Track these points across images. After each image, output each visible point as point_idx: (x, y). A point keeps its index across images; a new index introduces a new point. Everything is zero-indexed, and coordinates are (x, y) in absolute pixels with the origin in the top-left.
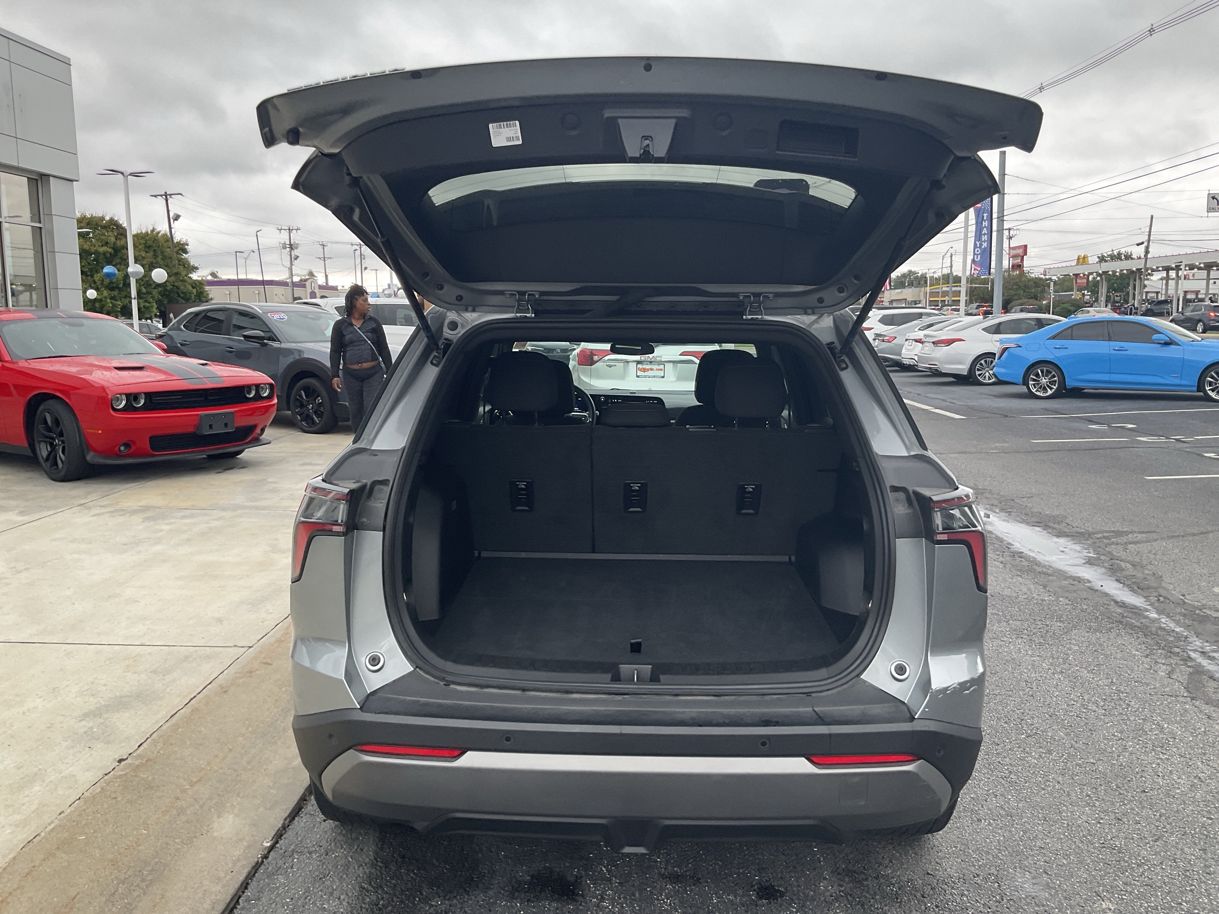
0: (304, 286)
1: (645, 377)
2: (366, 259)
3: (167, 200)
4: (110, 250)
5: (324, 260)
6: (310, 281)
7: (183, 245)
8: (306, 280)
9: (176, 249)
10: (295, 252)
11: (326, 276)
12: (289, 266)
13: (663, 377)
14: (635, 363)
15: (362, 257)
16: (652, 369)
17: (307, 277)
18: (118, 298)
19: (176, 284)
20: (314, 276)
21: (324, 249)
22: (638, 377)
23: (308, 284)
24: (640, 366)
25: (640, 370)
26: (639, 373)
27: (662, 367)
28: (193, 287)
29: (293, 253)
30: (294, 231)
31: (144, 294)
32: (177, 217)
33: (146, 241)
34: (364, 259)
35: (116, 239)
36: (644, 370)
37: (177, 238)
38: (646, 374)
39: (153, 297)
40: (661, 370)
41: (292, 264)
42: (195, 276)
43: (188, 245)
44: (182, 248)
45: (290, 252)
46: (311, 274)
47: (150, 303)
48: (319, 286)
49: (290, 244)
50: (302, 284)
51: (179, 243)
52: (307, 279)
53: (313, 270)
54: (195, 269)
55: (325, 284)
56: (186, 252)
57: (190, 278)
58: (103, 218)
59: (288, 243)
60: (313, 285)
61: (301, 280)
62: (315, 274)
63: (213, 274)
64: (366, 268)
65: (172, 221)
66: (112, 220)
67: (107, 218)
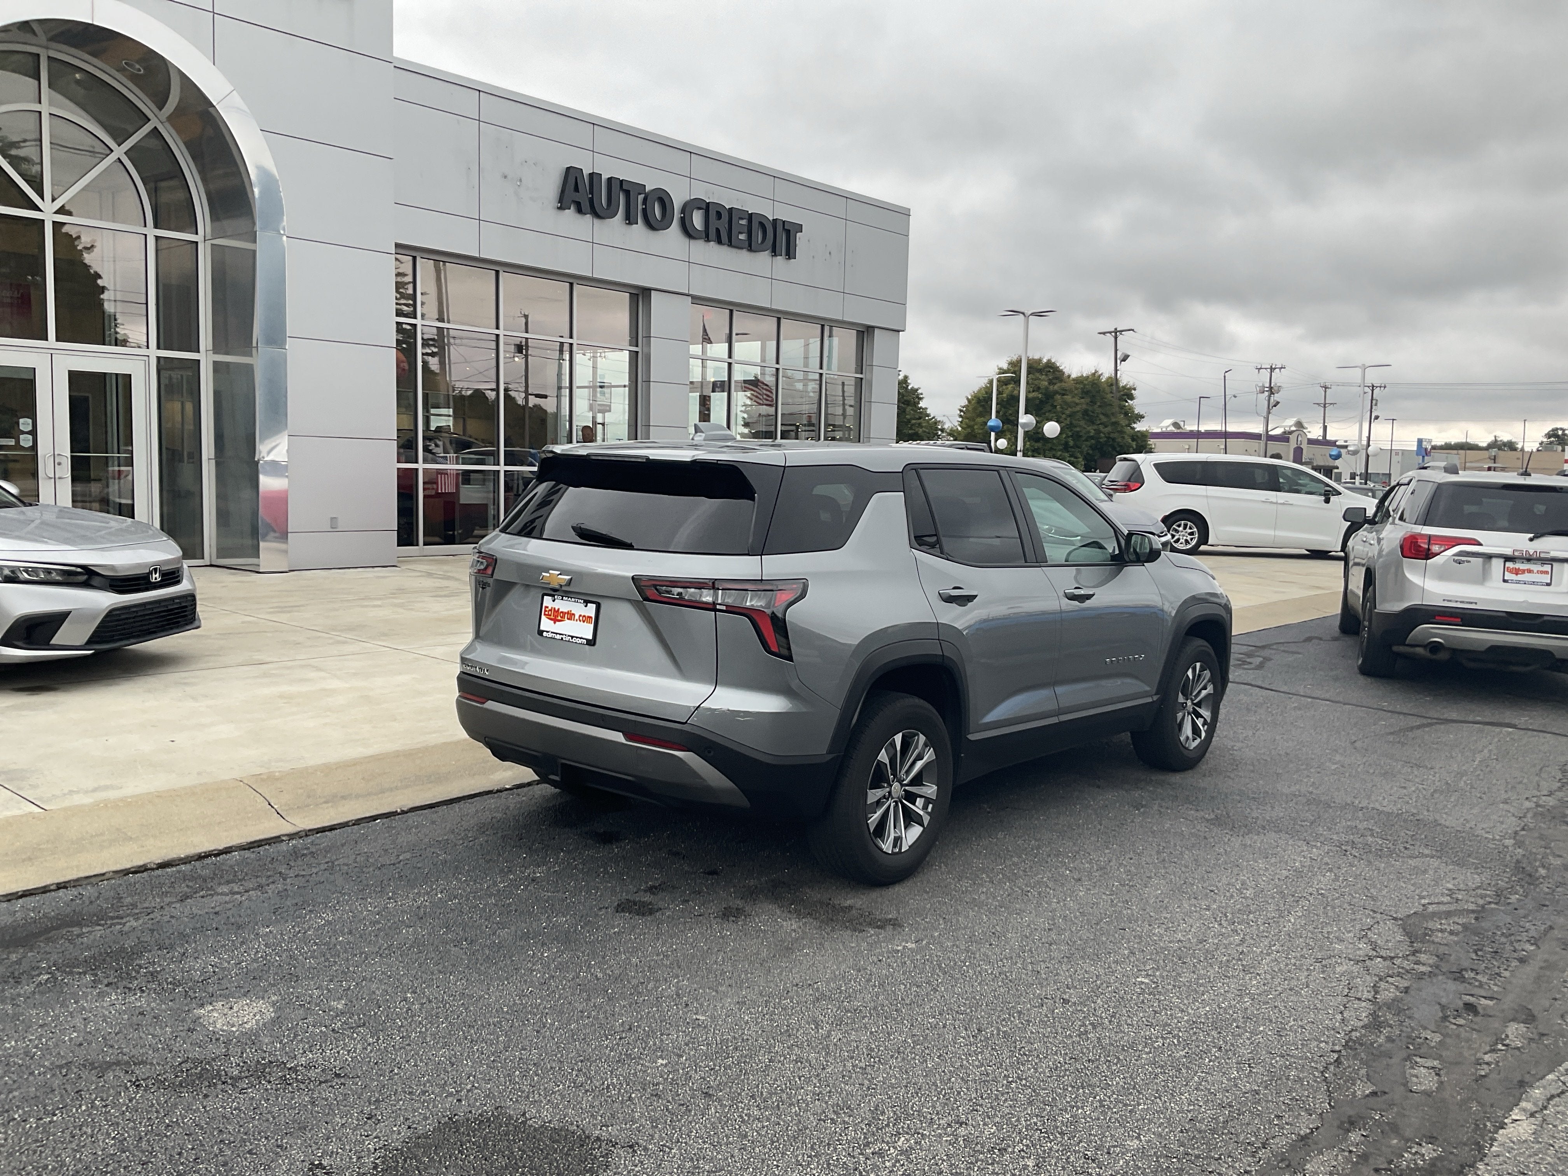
0: (1287, 440)
1: (1518, 582)
2: (1379, 404)
3: (1116, 338)
4: (1040, 396)
5: (1325, 407)
6: (1296, 434)
7: (1130, 389)
8: (1291, 433)
9: (1119, 395)
10: (1276, 397)
11: (1325, 428)
12: (1265, 414)
13: (1548, 585)
14: (1502, 560)
15: (1374, 402)
16: (1530, 571)
17: (1293, 428)
18: (1042, 451)
19: (1112, 435)
20: (1303, 427)
21: (1325, 392)
22: (1505, 581)
23: (1293, 438)
24: (1509, 565)
25: (1511, 571)
26: (1508, 576)
27: (1547, 568)
28: (1133, 440)
29: (1272, 398)
30: (1277, 370)
31: (1072, 447)
32: (1125, 358)
33: (1085, 385)
34: (1376, 405)
35: (1049, 384)
36: (1517, 572)
37: (1125, 380)
38: (1520, 577)
39: (1081, 453)
40: (1547, 572)
41: (1269, 413)
42: (1139, 427)
43: (1135, 389)
44: (1127, 394)
45: (1269, 397)
46: (1299, 425)
47: (1076, 458)
48: (1309, 440)
49: (1271, 388)
50: (1284, 438)
51: (1124, 387)
52: (1293, 431)
53: (1303, 421)
54: (1140, 417)
55: (1321, 438)
56: (1132, 398)
57: (1133, 428)
58: (1040, 360)
59: (1268, 385)
60: (1300, 439)
61: (1285, 433)
62: (1305, 425)
63: (1176, 425)
64: (1377, 418)
65: (1119, 361)
66: (1049, 361)
67: (1045, 360)
